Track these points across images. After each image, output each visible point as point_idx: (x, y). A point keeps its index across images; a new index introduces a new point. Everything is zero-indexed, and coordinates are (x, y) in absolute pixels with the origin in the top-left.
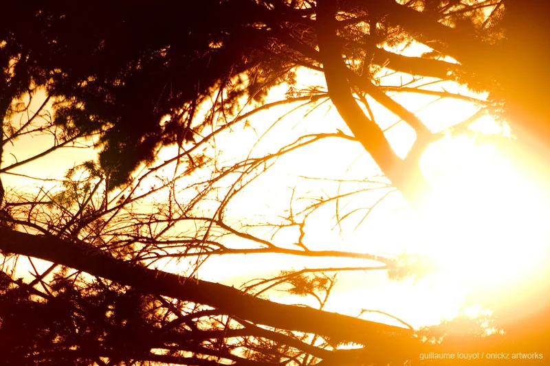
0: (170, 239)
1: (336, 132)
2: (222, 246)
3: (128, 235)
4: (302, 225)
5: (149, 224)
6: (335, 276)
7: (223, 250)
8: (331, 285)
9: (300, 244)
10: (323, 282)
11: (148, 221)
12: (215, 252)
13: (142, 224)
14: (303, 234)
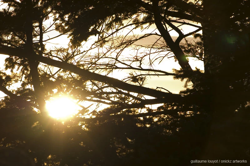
0: (101, 64)
1: (155, 33)
2: (116, 66)
3: (89, 62)
4: (141, 61)
5: (95, 59)
6: (145, 77)
7: (117, 68)
8: (144, 80)
9: (140, 67)
10: (141, 79)
11: (95, 58)
12: (114, 68)
13: (93, 58)
14: (141, 64)
